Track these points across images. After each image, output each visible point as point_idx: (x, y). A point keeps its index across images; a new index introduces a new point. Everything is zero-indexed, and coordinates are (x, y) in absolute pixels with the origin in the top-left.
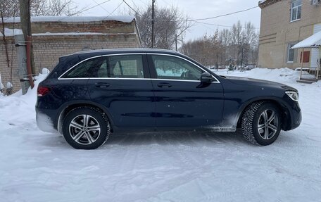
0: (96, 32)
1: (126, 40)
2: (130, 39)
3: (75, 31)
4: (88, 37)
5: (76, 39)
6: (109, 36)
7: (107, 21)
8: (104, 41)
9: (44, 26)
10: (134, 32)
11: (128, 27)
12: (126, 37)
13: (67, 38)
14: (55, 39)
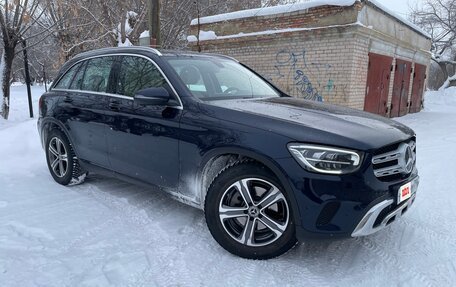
0: (298, 26)
1: (341, 36)
2: (348, 33)
3: (272, 28)
4: (286, 35)
5: (271, 39)
6: (315, 32)
7: (316, 8)
8: (308, 39)
9: (237, 25)
10: (356, 21)
11: (347, 15)
12: (341, 30)
13: (260, 39)
14: (247, 42)
